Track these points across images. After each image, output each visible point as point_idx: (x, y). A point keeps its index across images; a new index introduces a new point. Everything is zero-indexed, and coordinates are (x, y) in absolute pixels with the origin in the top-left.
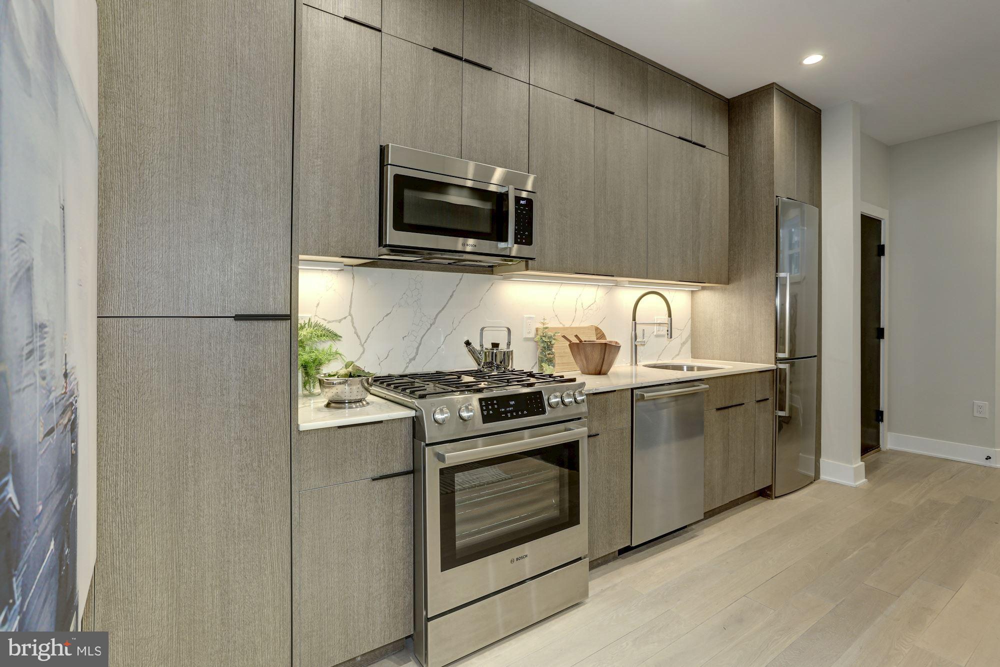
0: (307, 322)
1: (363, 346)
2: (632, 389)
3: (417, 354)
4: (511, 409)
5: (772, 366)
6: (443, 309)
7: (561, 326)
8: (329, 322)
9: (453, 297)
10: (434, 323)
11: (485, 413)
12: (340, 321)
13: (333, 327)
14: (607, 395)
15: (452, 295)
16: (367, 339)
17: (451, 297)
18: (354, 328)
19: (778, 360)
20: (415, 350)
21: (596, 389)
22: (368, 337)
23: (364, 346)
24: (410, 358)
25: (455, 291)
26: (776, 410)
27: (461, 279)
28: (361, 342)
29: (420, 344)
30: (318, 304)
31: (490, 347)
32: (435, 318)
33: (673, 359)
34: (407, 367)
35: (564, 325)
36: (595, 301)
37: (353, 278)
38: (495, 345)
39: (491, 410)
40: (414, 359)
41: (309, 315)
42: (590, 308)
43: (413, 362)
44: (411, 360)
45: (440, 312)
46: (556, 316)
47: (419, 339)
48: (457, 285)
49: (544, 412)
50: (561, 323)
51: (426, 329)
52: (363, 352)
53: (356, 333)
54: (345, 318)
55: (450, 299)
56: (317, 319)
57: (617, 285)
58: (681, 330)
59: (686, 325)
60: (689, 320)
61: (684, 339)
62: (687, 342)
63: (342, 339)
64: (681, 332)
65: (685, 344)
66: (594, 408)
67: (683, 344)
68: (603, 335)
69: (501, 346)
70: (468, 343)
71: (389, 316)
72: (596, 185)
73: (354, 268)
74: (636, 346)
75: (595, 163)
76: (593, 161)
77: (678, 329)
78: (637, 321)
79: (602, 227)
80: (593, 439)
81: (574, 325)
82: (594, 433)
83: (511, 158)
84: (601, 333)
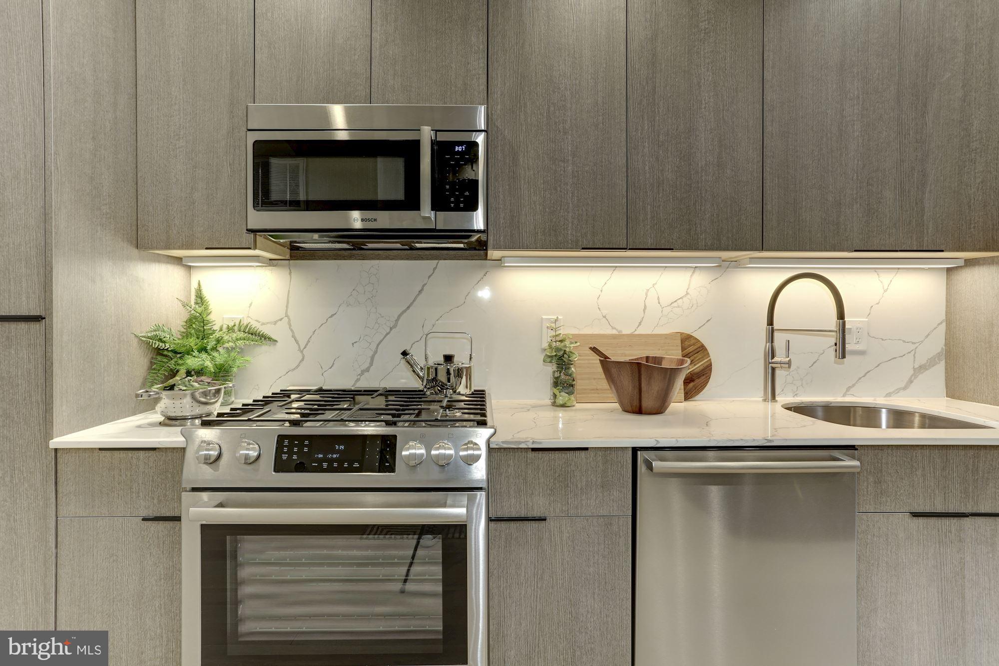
0: (237, 324)
1: (302, 352)
2: (635, 450)
3: (371, 364)
4: (335, 456)
6: (408, 307)
7: (614, 332)
8: (263, 324)
9: (423, 293)
10: (395, 326)
11: (285, 457)
12: (275, 323)
13: (266, 330)
15: (422, 290)
16: (307, 344)
17: (420, 292)
18: (292, 330)
20: (369, 360)
22: (309, 341)
23: (304, 353)
24: (362, 369)
25: (426, 284)
27: (435, 269)
28: (299, 347)
29: (376, 352)
30: (251, 305)
31: (441, 360)
32: (397, 320)
34: (358, 380)
35: (620, 331)
36: (687, 294)
37: (290, 273)
38: (448, 359)
39: (295, 453)
40: (368, 370)
41: (240, 317)
42: (675, 304)
43: (366, 374)
44: (363, 372)
45: (405, 312)
46: (605, 317)
47: (373, 347)
48: (429, 277)
49: (392, 469)
50: (613, 328)
51: (384, 334)
52: (303, 360)
53: (293, 336)
54: (281, 320)
55: (418, 295)
56: (249, 320)
57: (736, 264)
58: (915, 343)
59: (929, 335)
60: (939, 324)
61: (922, 360)
62: (933, 366)
63: (277, 344)
64: (913, 347)
65: (927, 369)
66: (538, 473)
67: (922, 368)
68: (702, 349)
69: (455, 359)
70: (405, 354)
71: (334, 317)
72: (630, 102)
73: (291, 261)
74: (773, 369)
75: (629, 64)
76: (624, 63)
77: (904, 342)
78: (776, 326)
79: (647, 168)
80: (535, 525)
81: (641, 331)
82: (536, 514)
83: (453, 88)
84: (697, 345)
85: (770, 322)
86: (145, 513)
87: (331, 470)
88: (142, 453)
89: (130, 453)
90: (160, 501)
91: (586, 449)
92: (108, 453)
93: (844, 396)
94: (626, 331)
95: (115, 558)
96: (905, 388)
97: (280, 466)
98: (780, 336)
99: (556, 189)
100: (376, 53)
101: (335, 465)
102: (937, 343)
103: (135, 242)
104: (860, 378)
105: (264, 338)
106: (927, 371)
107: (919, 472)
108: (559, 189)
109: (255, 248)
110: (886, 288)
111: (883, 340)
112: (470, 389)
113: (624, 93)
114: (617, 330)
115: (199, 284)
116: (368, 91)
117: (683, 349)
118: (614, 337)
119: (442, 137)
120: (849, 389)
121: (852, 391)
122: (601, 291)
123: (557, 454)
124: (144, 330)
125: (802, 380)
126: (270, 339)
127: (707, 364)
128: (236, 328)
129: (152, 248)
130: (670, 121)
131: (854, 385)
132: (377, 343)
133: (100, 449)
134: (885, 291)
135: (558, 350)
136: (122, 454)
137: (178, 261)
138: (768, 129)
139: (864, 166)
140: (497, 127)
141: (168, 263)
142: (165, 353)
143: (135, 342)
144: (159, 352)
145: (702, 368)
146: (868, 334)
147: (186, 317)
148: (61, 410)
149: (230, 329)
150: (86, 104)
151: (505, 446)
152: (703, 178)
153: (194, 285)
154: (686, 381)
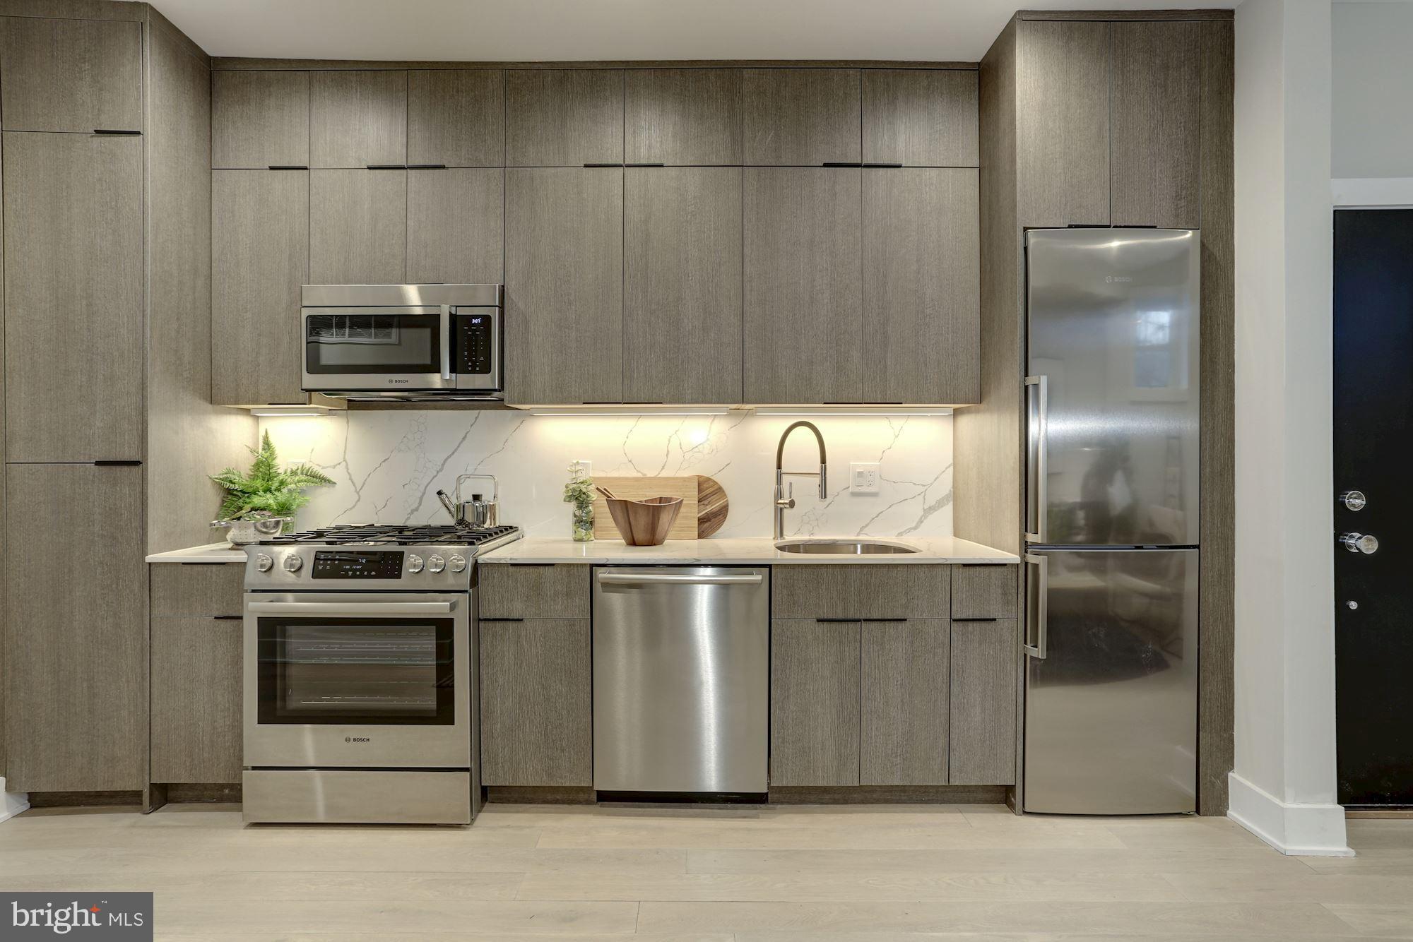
0: (300, 468)
1: (358, 493)
2: (592, 566)
3: (420, 504)
4: (358, 567)
5: (1014, 558)
6: (453, 453)
7: (640, 475)
8: (323, 468)
10: (441, 470)
11: (320, 567)
12: (334, 467)
13: (326, 473)
14: (541, 569)
15: (466, 436)
16: (362, 487)
17: (464, 439)
18: (349, 473)
19: (1025, 546)
20: (418, 500)
22: (364, 483)
23: (360, 493)
24: (412, 508)
26: (1026, 643)
27: (476, 418)
28: (356, 490)
29: (424, 494)
30: (313, 450)
31: (471, 498)
32: (443, 465)
33: (900, 534)
34: (408, 518)
35: (645, 475)
36: (708, 439)
37: (348, 422)
38: (476, 498)
39: (328, 565)
40: (417, 509)
41: (303, 461)
42: (696, 450)
43: (415, 513)
44: (412, 512)
45: (450, 456)
46: (630, 461)
47: (422, 489)
48: (472, 426)
49: (399, 576)
50: (638, 472)
51: (432, 477)
52: (358, 500)
53: (351, 479)
54: (339, 464)
55: (462, 442)
56: (311, 464)
58: (924, 486)
59: (937, 478)
60: (947, 468)
61: (931, 501)
62: (942, 507)
63: (337, 486)
64: (923, 489)
65: (936, 510)
66: (517, 584)
67: (930, 510)
68: (720, 490)
69: (483, 498)
70: (440, 493)
71: (386, 462)
72: (626, 276)
73: (349, 411)
74: (781, 509)
75: (625, 244)
76: (621, 243)
77: (914, 484)
78: (784, 470)
79: (640, 333)
80: (515, 625)
81: (664, 474)
82: (516, 616)
83: (475, 267)
84: (716, 487)
85: (779, 467)
86: (217, 614)
87: (354, 577)
88: (214, 568)
89: (205, 568)
90: (227, 604)
91: (553, 565)
92: (188, 567)
93: (858, 535)
94: (650, 474)
95: (194, 648)
96: (915, 528)
97: (316, 574)
98: (786, 479)
99: (561, 352)
100: (410, 238)
101: (358, 573)
102: (946, 485)
103: (209, 399)
104: (873, 519)
105: (324, 480)
106: (936, 512)
107: (824, 587)
108: (564, 352)
109: (310, 403)
110: (897, 434)
111: (894, 482)
112: (494, 524)
113: (621, 269)
114: (642, 473)
115: (266, 432)
116: (404, 270)
117: (700, 491)
118: (637, 479)
119: (461, 312)
120: (862, 529)
121: (866, 530)
122: (627, 437)
123: (531, 569)
124: (217, 473)
125: (817, 519)
126: (329, 481)
127: (726, 503)
128: (299, 472)
129: (224, 404)
130: (660, 291)
131: (867, 525)
132: (426, 484)
133: (183, 563)
134: (897, 437)
135: (574, 490)
136: (199, 568)
137: (247, 412)
138: (748, 297)
139: (833, 329)
140: (512, 300)
141: (238, 414)
142: (235, 493)
143: (209, 483)
144: (229, 492)
145: (717, 509)
146: (880, 476)
147: (253, 462)
148: (153, 534)
149: (294, 473)
150: (173, 294)
151: (489, 561)
152: (690, 341)
153: (262, 433)
154: (702, 521)
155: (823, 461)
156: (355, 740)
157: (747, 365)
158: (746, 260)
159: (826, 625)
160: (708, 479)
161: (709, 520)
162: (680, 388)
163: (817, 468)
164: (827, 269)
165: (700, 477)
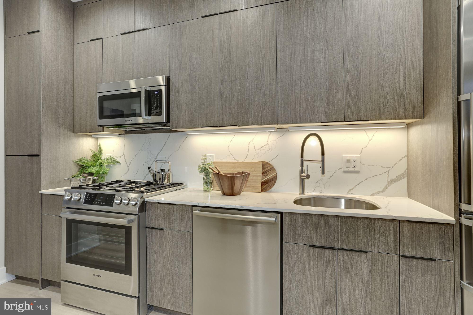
0: (110, 157)
1: (128, 167)
2: (192, 206)
4: (100, 200)
6: (161, 151)
7: (236, 161)
8: (117, 157)
9: (166, 145)
11: (87, 199)
12: (120, 157)
13: (118, 159)
14: (171, 206)
15: (165, 144)
16: (130, 165)
17: (164, 145)
18: (125, 160)
21: (158, 200)
22: (130, 164)
23: (129, 167)
24: (146, 174)
25: (166, 142)
26: (462, 280)
27: (169, 136)
30: (114, 150)
31: (160, 171)
32: (157, 156)
33: (373, 195)
34: (145, 178)
35: (238, 161)
36: (267, 144)
37: (125, 139)
38: (162, 170)
39: (90, 198)
40: (148, 174)
41: (111, 155)
42: (262, 149)
43: (147, 176)
45: (159, 153)
46: (231, 154)
48: (167, 139)
49: (112, 206)
50: (235, 159)
51: (153, 161)
52: (128, 170)
53: (126, 162)
54: (122, 156)
55: (164, 147)
57: (287, 130)
58: (388, 168)
59: (397, 163)
60: (403, 158)
61: (393, 176)
62: (400, 180)
63: (121, 164)
64: (388, 169)
65: (396, 182)
66: (161, 212)
67: (393, 181)
68: (273, 169)
69: (166, 171)
70: (149, 168)
71: (137, 155)
72: (220, 66)
73: (125, 135)
74: (303, 179)
75: (220, 50)
76: (218, 50)
77: (382, 167)
78: (305, 158)
79: (227, 92)
80: (160, 231)
81: (246, 161)
82: (161, 227)
83: (159, 70)
84: (271, 167)
85: (302, 157)
87: (97, 204)
88: (59, 197)
91: (175, 204)
92: (52, 196)
93: (347, 194)
94: (240, 161)
96: (382, 192)
97: (85, 202)
98: (305, 163)
100: (135, 61)
101: (99, 203)
102: (402, 168)
103: (72, 131)
104: (356, 185)
105: (116, 162)
106: (396, 183)
107: (314, 227)
108: (194, 104)
109: (103, 131)
110: (370, 139)
111: (369, 166)
113: (218, 63)
114: (236, 160)
115: (100, 144)
116: (133, 74)
117: (263, 168)
118: (233, 163)
120: (350, 190)
121: (352, 192)
122: (230, 143)
123: (167, 206)
124: (77, 159)
125: (324, 185)
126: (119, 162)
127: (275, 175)
128: (109, 159)
129: (77, 133)
130: (236, 71)
131: (353, 189)
132: (151, 164)
133: (50, 194)
134: (370, 140)
135: (202, 168)
136: (55, 196)
137: (90, 136)
138: (279, 69)
139: (326, 82)
140: (173, 82)
141: (87, 137)
142: (84, 167)
143: (72, 163)
144: (82, 166)
146: (360, 162)
147: (92, 155)
148: (43, 182)
149: (107, 159)
150: (54, 91)
151: (149, 201)
152: (250, 94)
153: (99, 144)
154: (263, 184)
155: (323, 154)
156: (96, 275)
157: (279, 104)
158: (278, 50)
159: (315, 249)
160: (267, 163)
161: (267, 183)
162: (246, 118)
163: (319, 158)
164: (323, 50)
165: (263, 162)
